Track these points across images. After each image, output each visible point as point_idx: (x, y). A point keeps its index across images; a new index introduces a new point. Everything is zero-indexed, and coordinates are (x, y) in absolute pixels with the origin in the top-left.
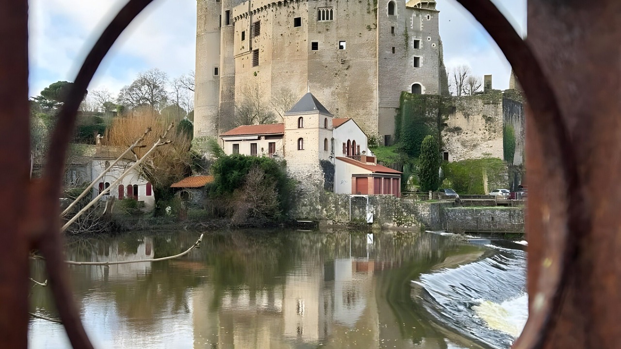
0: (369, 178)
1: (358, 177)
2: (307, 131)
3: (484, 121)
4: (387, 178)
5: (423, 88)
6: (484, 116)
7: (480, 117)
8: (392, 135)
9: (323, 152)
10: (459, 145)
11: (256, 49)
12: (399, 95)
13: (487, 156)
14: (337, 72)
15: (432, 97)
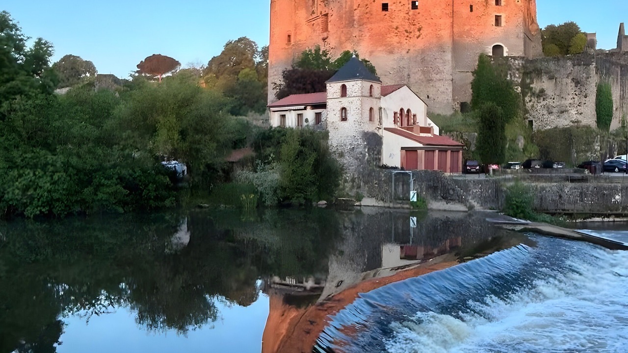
0: (419, 151)
1: (408, 150)
2: (351, 99)
3: (573, 84)
4: (443, 151)
5: (505, 49)
6: (573, 79)
7: (569, 81)
8: (469, 102)
9: (368, 122)
10: (545, 112)
11: (325, 13)
12: (477, 58)
13: (576, 124)
14: (408, 34)
15: (515, 58)
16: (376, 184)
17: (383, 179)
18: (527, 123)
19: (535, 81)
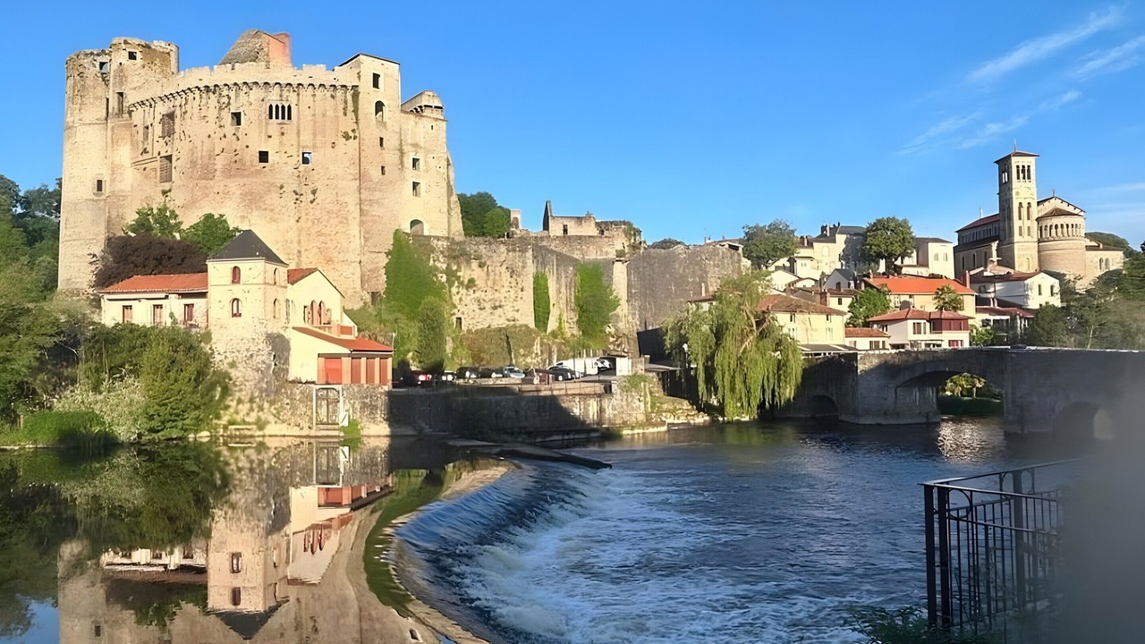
0: (343, 359)
1: (327, 358)
2: (247, 287)
3: (508, 274)
4: (371, 358)
5: (426, 226)
6: (507, 268)
7: (503, 270)
8: (382, 291)
9: (271, 320)
10: (476, 307)
11: (166, 154)
12: (392, 236)
13: (512, 323)
14: (298, 196)
15: (438, 238)
16: (288, 404)
17: (298, 398)
18: (455, 321)
19: (463, 269)
